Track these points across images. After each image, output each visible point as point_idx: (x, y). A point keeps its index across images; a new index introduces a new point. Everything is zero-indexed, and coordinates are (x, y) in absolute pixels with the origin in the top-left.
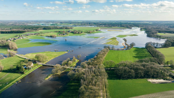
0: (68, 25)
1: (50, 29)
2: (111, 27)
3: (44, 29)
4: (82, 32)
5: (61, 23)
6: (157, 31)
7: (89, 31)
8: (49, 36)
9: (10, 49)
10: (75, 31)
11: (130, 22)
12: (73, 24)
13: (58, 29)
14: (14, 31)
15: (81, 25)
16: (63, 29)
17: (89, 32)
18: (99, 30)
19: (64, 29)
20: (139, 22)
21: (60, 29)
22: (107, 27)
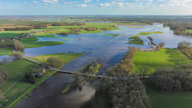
0: (80, 21)
1: (60, 25)
2: (129, 23)
3: (53, 25)
4: (97, 29)
5: (71, 18)
6: (185, 27)
7: (105, 27)
8: (59, 34)
9: (15, 50)
10: (88, 27)
11: (148, 17)
12: (85, 20)
13: (69, 25)
14: (19, 28)
15: (95, 21)
16: (74, 25)
17: (105, 29)
18: (116, 26)
19: (76, 25)
20: (158, 17)
21: (71, 25)
22: (124, 22)
